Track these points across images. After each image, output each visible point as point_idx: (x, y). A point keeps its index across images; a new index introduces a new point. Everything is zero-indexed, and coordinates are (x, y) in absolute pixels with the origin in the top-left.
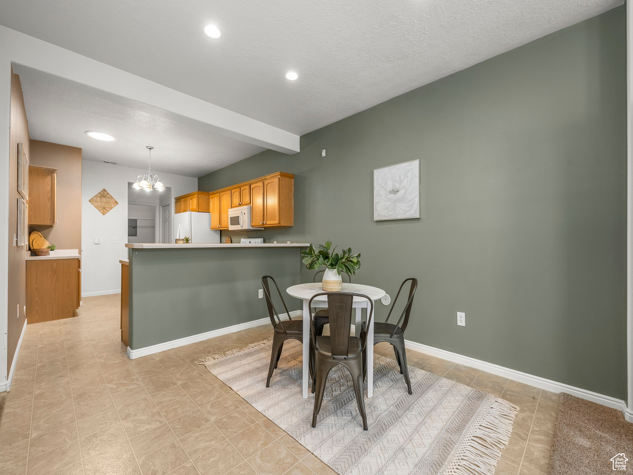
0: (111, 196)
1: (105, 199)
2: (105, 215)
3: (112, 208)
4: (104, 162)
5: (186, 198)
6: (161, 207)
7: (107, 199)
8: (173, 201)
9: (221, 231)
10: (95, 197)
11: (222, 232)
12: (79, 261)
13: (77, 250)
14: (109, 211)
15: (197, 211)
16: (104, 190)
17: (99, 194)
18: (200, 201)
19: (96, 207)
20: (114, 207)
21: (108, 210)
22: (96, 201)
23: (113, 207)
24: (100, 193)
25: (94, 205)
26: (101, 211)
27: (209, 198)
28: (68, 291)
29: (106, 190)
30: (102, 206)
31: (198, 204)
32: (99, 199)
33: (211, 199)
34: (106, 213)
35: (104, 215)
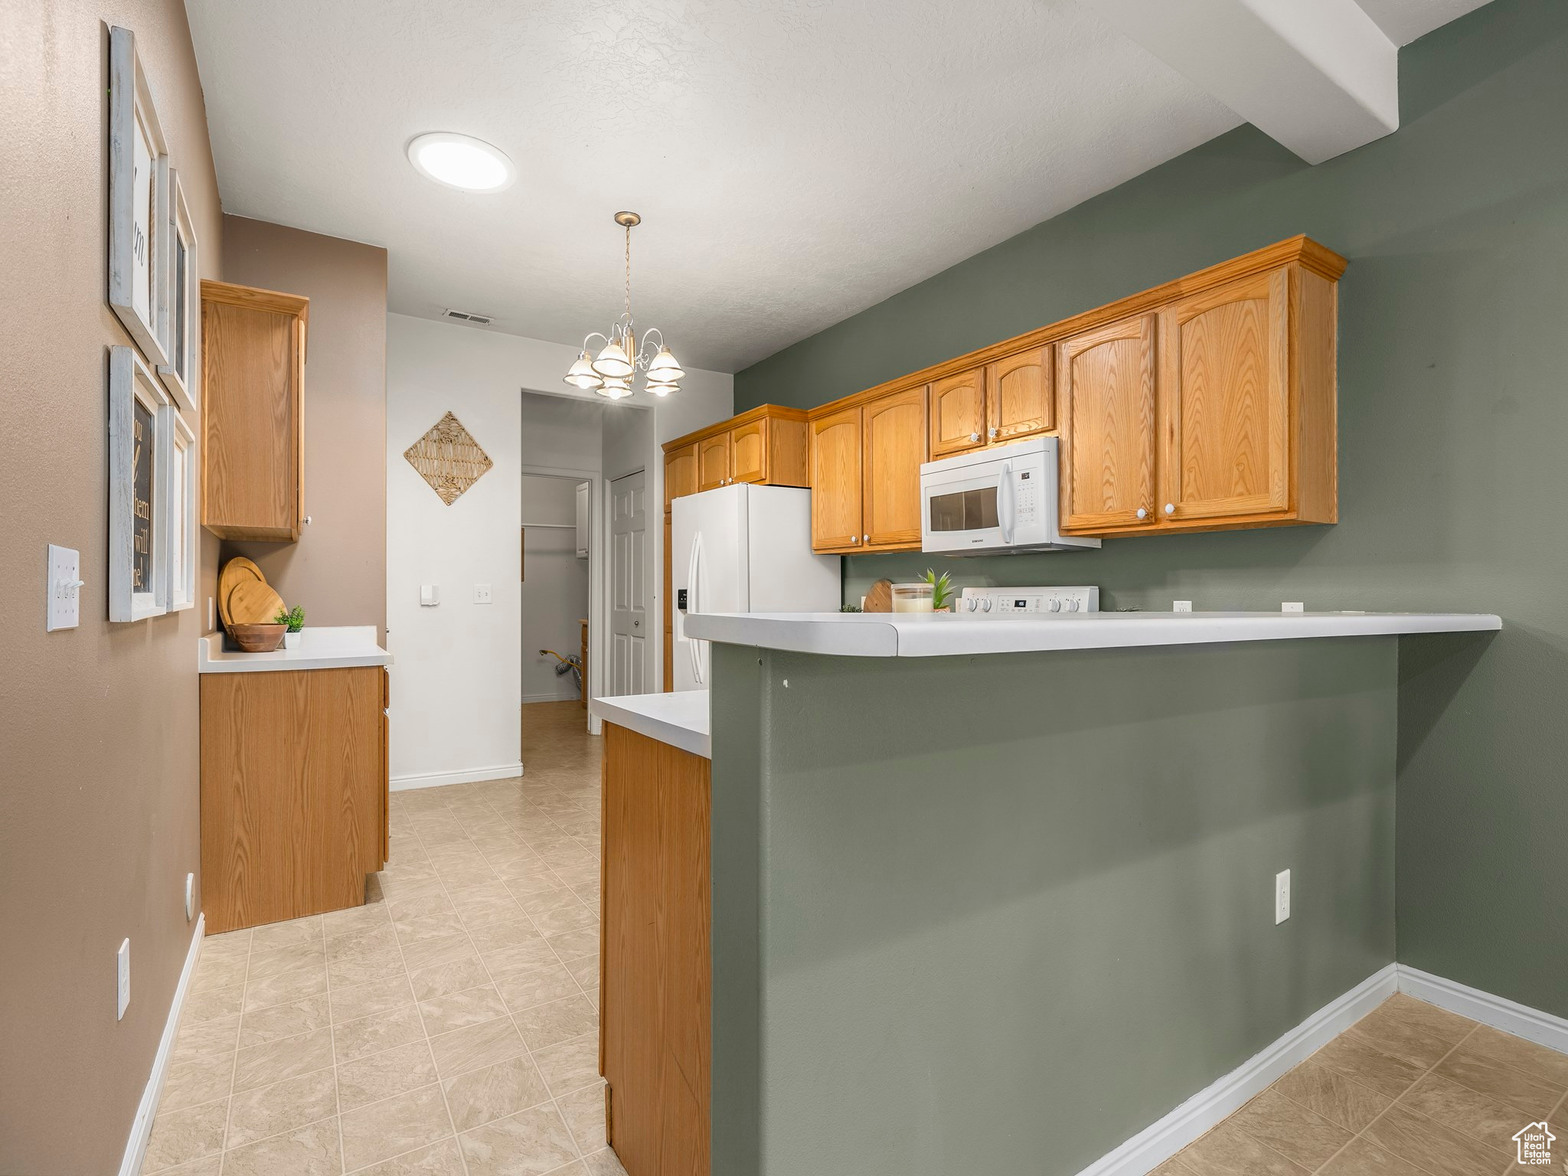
0: (471, 439)
1: (454, 449)
2: (453, 505)
3: (473, 480)
4: (452, 314)
5: (714, 440)
6: (608, 482)
7: (459, 447)
8: (658, 455)
9: (844, 559)
10: (423, 442)
11: (850, 566)
12: (385, 675)
13: (372, 630)
14: (465, 490)
15: (768, 482)
16: (450, 418)
17: (435, 432)
18: (778, 443)
19: (425, 476)
20: (481, 475)
21: (462, 489)
22: (426, 456)
23: (475, 475)
24: (436, 427)
25: (420, 470)
26: (440, 490)
27: (804, 433)
28: (345, 798)
29: (456, 418)
30: (444, 474)
31: (772, 457)
32: (433, 449)
33: (815, 437)
34: (456, 496)
35: (449, 503)
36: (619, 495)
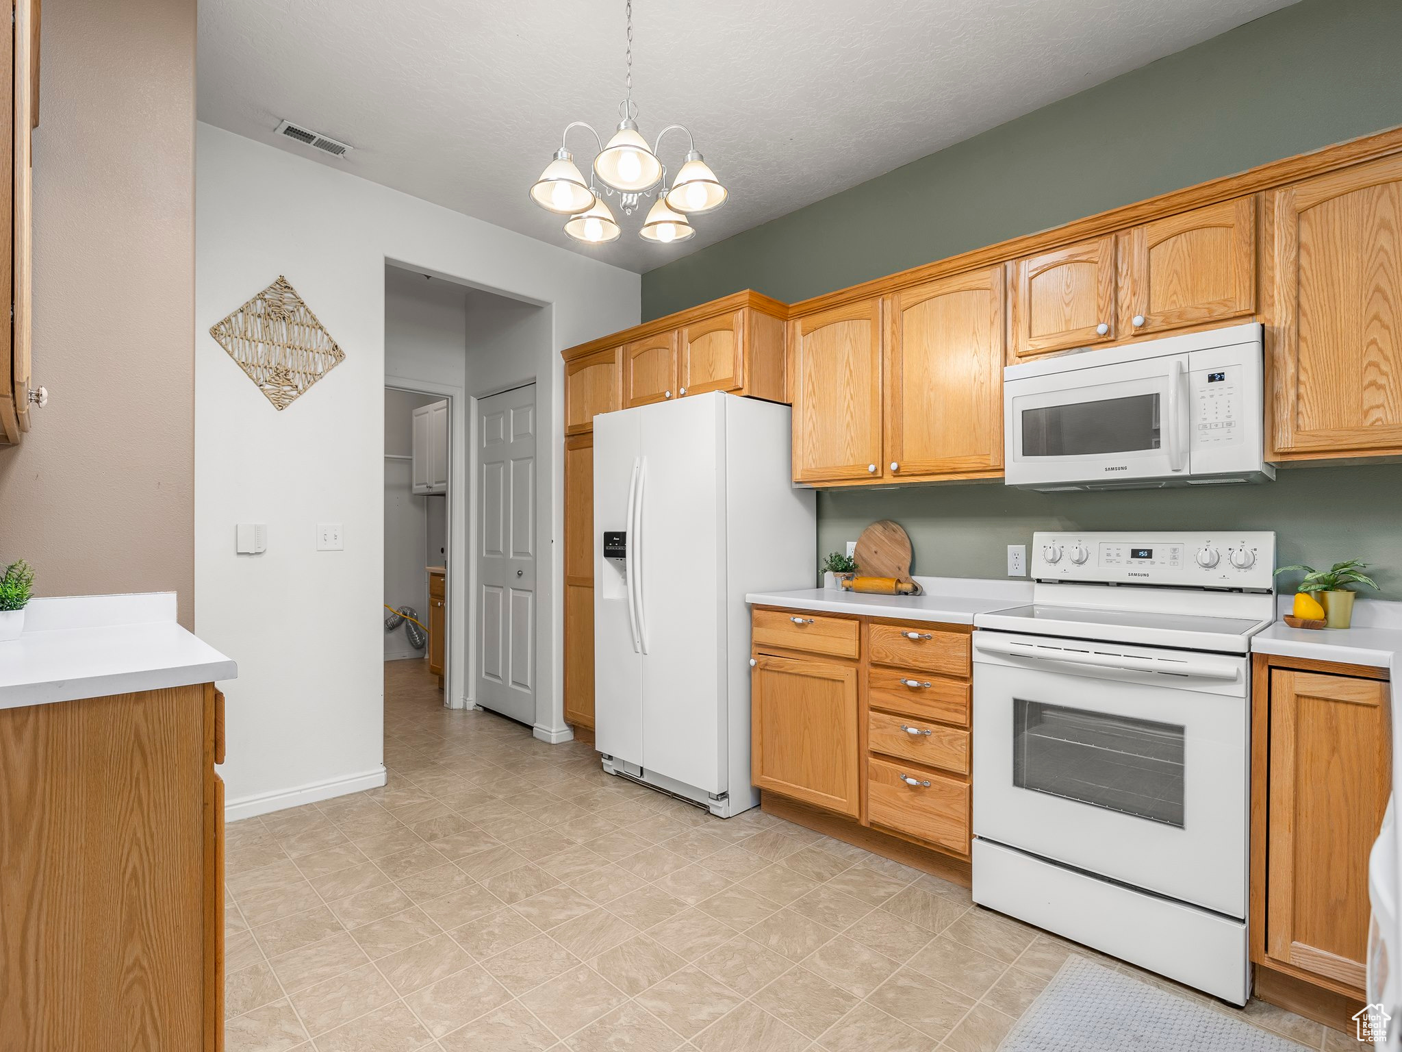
0: (313, 318)
1: (288, 330)
2: (286, 410)
3: (314, 377)
4: (290, 131)
5: (651, 342)
6: (474, 401)
7: (296, 327)
8: (557, 365)
9: (819, 494)
10: (240, 315)
11: (828, 503)
12: (218, 697)
13: (168, 601)
14: (305, 389)
15: (745, 392)
16: (283, 285)
17: (259, 302)
18: (756, 344)
19: (243, 365)
20: (329, 370)
21: (300, 387)
22: (244, 337)
23: (320, 370)
24: (261, 296)
25: (236, 355)
26: (267, 387)
29: (292, 284)
30: (273, 364)
31: (750, 360)
32: (256, 327)
33: (800, 338)
34: (292, 398)
35: (281, 407)
36: (490, 418)
